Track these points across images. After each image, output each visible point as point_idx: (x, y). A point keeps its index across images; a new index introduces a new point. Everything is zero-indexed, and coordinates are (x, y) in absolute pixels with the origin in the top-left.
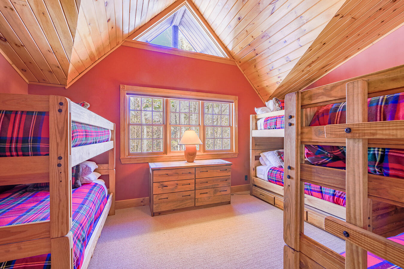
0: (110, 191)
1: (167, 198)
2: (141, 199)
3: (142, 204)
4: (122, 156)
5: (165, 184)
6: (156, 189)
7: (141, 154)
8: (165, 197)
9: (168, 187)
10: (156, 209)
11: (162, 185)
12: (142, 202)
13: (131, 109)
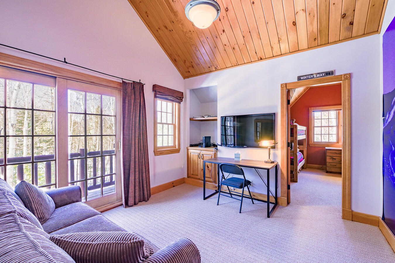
0: (304, 158)
1: (336, 165)
2: (321, 166)
3: (321, 168)
4: (310, 143)
5: (334, 158)
6: (328, 160)
7: (321, 142)
8: (335, 165)
9: (336, 160)
10: (328, 169)
11: (332, 158)
12: (321, 167)
13: (315, 119)
